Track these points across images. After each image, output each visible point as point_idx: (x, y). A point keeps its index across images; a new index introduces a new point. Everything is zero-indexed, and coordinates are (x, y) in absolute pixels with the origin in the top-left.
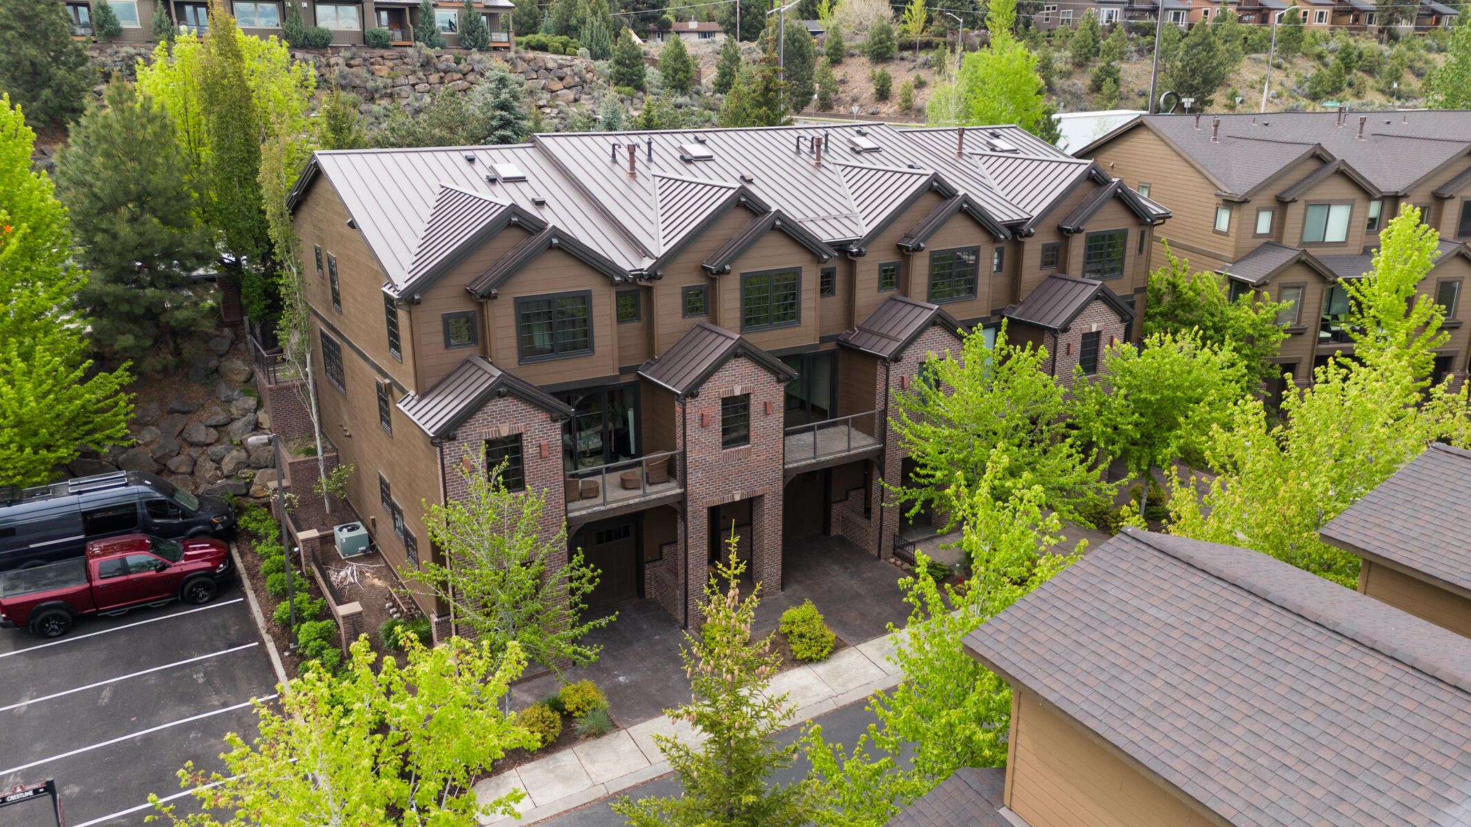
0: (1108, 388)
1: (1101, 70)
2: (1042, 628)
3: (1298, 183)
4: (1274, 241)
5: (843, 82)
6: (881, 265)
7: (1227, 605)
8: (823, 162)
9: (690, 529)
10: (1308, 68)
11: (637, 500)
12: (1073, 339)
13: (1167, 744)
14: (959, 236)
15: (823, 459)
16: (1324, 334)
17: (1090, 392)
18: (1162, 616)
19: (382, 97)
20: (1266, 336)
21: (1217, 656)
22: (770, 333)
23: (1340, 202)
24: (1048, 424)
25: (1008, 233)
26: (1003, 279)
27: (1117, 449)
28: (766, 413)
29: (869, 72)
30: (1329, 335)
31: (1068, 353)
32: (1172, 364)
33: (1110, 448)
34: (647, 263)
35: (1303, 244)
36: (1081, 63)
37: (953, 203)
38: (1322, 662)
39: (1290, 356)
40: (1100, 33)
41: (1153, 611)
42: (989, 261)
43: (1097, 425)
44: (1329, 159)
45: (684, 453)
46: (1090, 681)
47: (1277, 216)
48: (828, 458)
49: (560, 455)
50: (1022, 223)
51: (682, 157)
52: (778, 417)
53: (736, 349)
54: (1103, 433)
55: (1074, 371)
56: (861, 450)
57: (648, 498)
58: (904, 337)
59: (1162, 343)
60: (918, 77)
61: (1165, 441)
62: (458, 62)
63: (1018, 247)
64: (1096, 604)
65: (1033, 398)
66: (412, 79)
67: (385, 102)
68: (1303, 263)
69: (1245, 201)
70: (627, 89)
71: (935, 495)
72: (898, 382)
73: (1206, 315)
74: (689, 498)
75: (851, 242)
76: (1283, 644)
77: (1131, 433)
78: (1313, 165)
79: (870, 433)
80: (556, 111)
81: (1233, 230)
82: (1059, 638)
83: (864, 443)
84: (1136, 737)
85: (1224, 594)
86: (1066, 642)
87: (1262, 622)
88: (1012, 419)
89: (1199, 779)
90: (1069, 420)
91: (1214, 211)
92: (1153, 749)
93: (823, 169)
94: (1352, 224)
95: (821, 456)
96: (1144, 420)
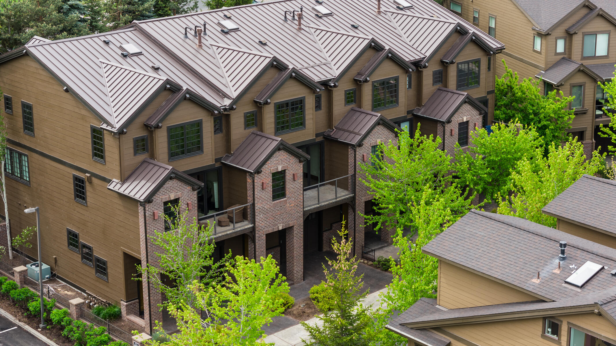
0: (474, 153)
2: (447, 242)
3: (578, 22)
4: (567, 57)
6: (345, 91)
7: (501, 229)
8: (302, 27)
9: (257, 247)
11: (231, 232)
12: (454, 126)
13: (482, 265)
14: (388, 71)
15: (323, 204)
16: (599, 112)
17: (464, 158)
18: (482, 234)
20: (562, 118)
21: (497, 242)
22: (290, 134)
23: (602, 32)
24: (443, 177)
25: (414, 68)
26: (412, 92)
27: (479, 188)
28: (294, 180)
30: (602, 113)
31: (451, 135)
32: (504, 140)
33: (476, 188)
34: (227, 102)
35: (584, 58)
37: (383, 54)
38: (524, 240)
39: (580, 127)
41: (480, 233)
42: (404, 82)
43: (469, 175)
44: (594, 7)
45: (254, 204)
46: (461, 253)
47: (567, 42)
48: (326, 203)
49: (196, 208)
50: (421, 60)
51: (222, 31)
52: (300, 181)
53: (280, 145)
54: (472, 180)
55: (455, 146)
56: (343, 198)
57: (236, 230)
58: (363, 132)
59: (500, 129)
61: (505, 182)
63: (419, 74)
64: (463, 233)
65: (435, 163)
68: (582, 71)
69: (548, 34)
71: (388, 219)
72: (361, 158)
73: (529, 106)
74: (257, 229)
75: (330, 80)
76: (515, 237)
77: (487, 179)
78: (585, 11)
79: (346, 188)
81: (543, 51)
82: (452, 244)
83: (343, 194)
84: (474, 264)
85: (501, 226)
86: (454, 245)
87: (509, 232)
88: (426, 175)
89: (490, 271)
90: (453, 174)
91: (533, 38)
92: (479, 266)
93: (302, 31)
94: (610, 45)
95: (322, 203)
96: (493, 171)
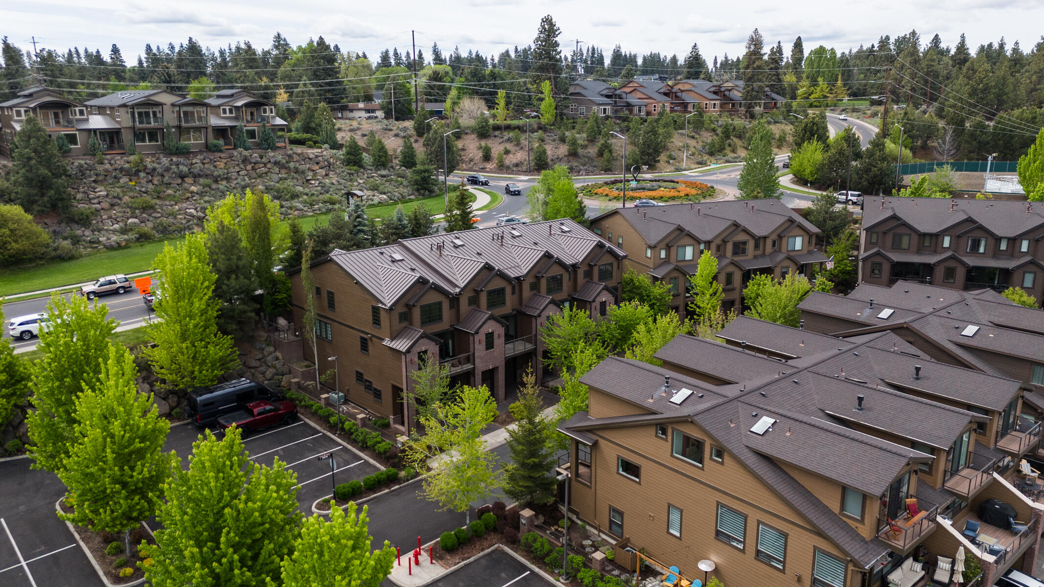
0: (609, 321)
1: (602, 145)
2: (594, 376)
3: (673, 239)
4: (667, 261)
5: (463, 150)
6: (530, 283)
8: (504, 243)
9: (476, 379)
10: (707, 137)
11: (460, 370)
12: (597, 304)
14: (556, 271)
15: (517, 353)
16: (688, 295)
17: (604, 324)
19: (222, 180)
20: (665, 298)
21: (625, 376)
22: (496, 310)
23: (689, 245)
24: (591, 335)
25: (572, 268)
26: (571, 283)
27: (613, 342)
28: (499, 338)
29: (477, 144)
31: (596, 309)
32: (628, 313)
33: (611, 342)
34: (458, 290)
35: (678, 261)
36: (592, 140)
37: (553, 260)
39: (676, 304)
40: (600, 122)
41: (615, 370)
42: (566, 277)
43: (607, 334)
44: (683, 230)
45: (474, 353)
47: (667, 251)
48: (519, 352)
49: (438, 356)
50: (576, 264)
51: (454, 246)
52: (503, 339)
53: (490, 316)
54: (609, 337)
55: (598, 316)
56: (529, 349)
57: (463, 369)
58: (541, 308)
59: (625, 305)
60: (506, 148)
61: (630, 339)
62: (261, 157)
63: (575, 272)
64: (604, 371)
65: (586, 327)
66: (237, 169)
67: (224, 183)
68: (677, 269)
69: (655, 247)
70: (355, 168)
71: (557, 361)
72: (540, 324)
73: (644, 291)
74: (476, 369)
75: (521, 276)
77: (618, 337)
78: (678, 232)
79: (530, 342)
80: (317, 182)
81: (652, 257)
82: (597, 377)
83: (529, 346)
85: (627, 366)
86: (599, 377)
87: (633, 369)
88: (580, 334)
90: (597, 333)
91: (646, 249)
93: (504, 246)
94: (694, 253)
95: (516, 351)
96: (622, 332)
